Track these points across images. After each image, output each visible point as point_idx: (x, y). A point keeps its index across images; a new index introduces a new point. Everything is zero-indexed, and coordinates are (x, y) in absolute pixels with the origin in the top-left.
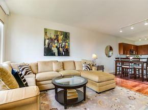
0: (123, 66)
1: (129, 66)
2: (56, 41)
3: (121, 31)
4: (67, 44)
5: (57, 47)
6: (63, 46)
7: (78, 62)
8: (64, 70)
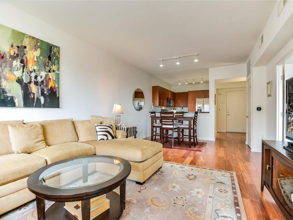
0: (164, 126)
1: (173, 125)
2: (16, 63)
3: (161, 66)
4: (52, 75)
5: (19, 81)
6: (39, 80)
7: (83, 122)
8: (48, 145)
